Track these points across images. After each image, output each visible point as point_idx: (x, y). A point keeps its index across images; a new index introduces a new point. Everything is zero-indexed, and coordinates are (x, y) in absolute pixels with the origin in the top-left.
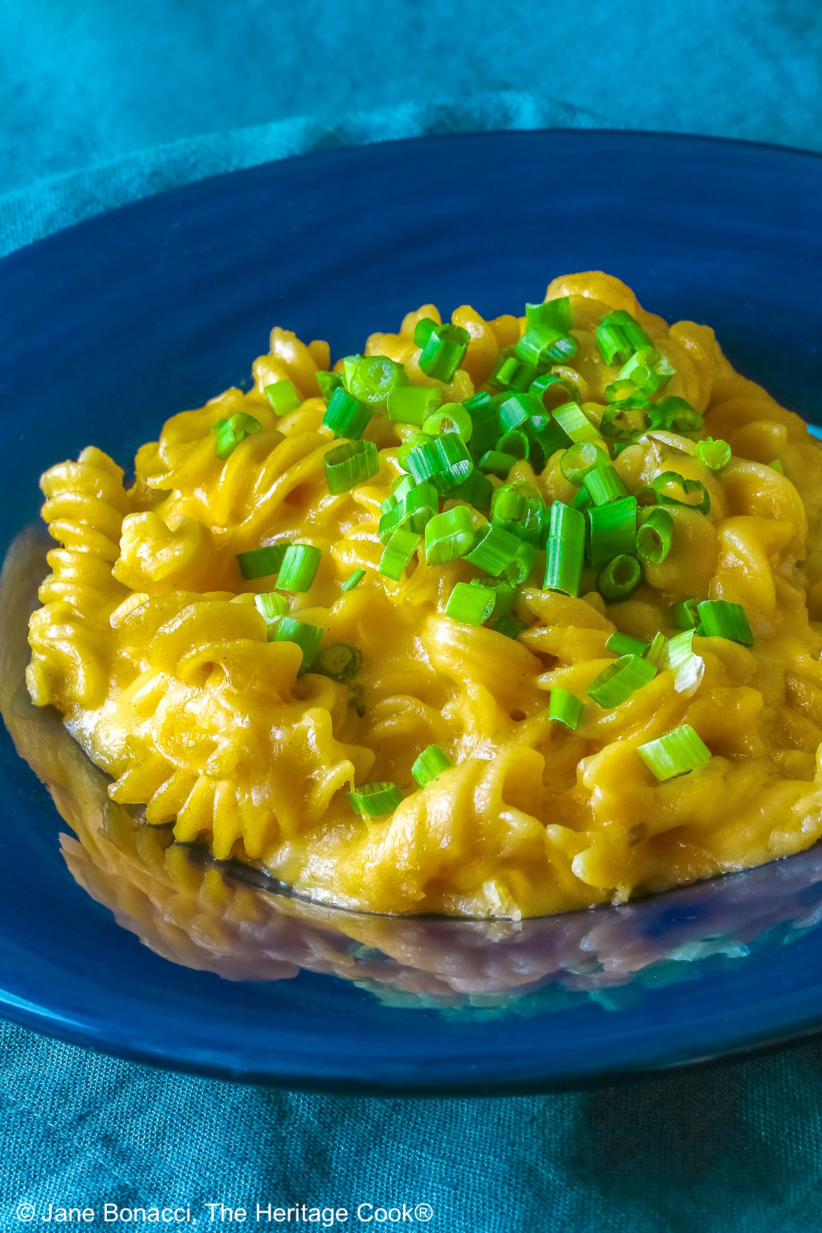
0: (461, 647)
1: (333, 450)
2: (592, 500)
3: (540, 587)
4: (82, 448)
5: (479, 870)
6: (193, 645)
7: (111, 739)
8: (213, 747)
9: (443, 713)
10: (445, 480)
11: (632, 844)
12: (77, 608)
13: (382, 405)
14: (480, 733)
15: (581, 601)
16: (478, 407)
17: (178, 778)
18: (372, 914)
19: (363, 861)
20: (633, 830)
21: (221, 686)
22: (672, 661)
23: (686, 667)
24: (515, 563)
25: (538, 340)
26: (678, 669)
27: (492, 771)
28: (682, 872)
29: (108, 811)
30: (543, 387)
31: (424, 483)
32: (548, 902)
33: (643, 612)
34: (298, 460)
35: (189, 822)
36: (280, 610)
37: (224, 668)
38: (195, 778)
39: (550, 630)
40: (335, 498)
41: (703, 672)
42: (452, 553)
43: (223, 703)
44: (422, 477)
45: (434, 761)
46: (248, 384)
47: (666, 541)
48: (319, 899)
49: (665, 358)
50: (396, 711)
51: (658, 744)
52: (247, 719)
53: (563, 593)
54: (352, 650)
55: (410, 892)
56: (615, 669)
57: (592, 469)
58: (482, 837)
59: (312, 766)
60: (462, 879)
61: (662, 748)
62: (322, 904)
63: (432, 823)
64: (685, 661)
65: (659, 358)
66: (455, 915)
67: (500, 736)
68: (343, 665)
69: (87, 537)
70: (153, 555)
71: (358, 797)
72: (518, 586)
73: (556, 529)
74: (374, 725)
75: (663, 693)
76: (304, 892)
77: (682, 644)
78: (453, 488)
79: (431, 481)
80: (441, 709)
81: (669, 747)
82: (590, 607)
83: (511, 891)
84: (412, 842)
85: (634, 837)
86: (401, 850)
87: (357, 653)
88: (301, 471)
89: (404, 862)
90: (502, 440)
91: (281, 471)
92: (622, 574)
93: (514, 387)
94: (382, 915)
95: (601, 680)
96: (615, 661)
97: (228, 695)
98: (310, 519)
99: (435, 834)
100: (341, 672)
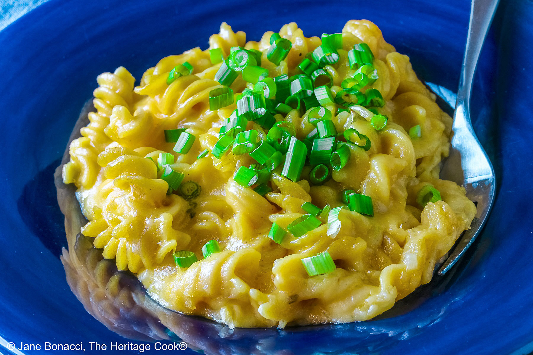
0: (238, 196)
1: (214, 90)
2: (319, 135)
3: (280, 174)
4: (117, 67)
5: (220, 302)
6: (122, 173)
8: (119, 222)
9: (226, 224)
10: (254, 114)
11: (290, 303)
12: (93, 142)
13: (240, 73)
14: (238, 236)
15: (296, 184)
16: (281, 81)
17: (108, 231)
18: (173, 311)
19: (171, 287)
20: (291, 297)
21: (128, 195)
22: (329, 220)
23: (334, 224)
24: (270, 161)
25: (322, 52)
26: (331, 224)
27: (232, 259)
28: (314, 318)
29: (79, 239)
30: (317, 75)
31: (241, 115)
32: (248, 323)
33: (327, 192)
34: (199, 92)
35: (108, 252)
36: (169, 162)
37: (131, 187)
39: (278, 195)
40: (212, 112)
41: (340, 228)
42: (246, 150)
43: (128, 203)
44: (241, 113)
45: (211, 248)
46: (205, 46)
47: (343, 161)
48: (154, 299)
49: (376, 70)
50: (207, 219)
51: (309, 260)
52: (136, 213)
53: (288, 179)
54: (197, 185)
55: (188, 306)
56: (302, 219)
57: (321, 120)
58: (222, 288)
59: (160, 239)
60: (213, 304)
61: (311, 262)
62: (155, 302)
63: (201, 277)
64: (334, 222)
65: (373, 70)
66: (209, 319)
67: (247, 239)
68: (192, 192)
69: (106, 109)
70: (122, 126)
71: (176, 257)
72: (272, 171)
73: (291, 149)
74: (196, 223)
75: (322, 234)
76: (150, 294)
77: (335, 213)
78: (257, 119)
79: (245, 115)
80: (226, 222)
81: (314, 262)
82: (301, 187)
83: (233, 314)
84: (192, 284)
85: (291, 300)
86: (186, 286)
87: (199, 187)
88: (198, 97)
89: (187, 292)
90: (289, 98)
91: (191, 95)
92: (320, 173)
93: (306, 72)
94: (177, 313)
95: (295, 223)
96: (303, 215)
97: (130, 200)
98: (201, 119)
99: (202, 282)
100: (190, 195)
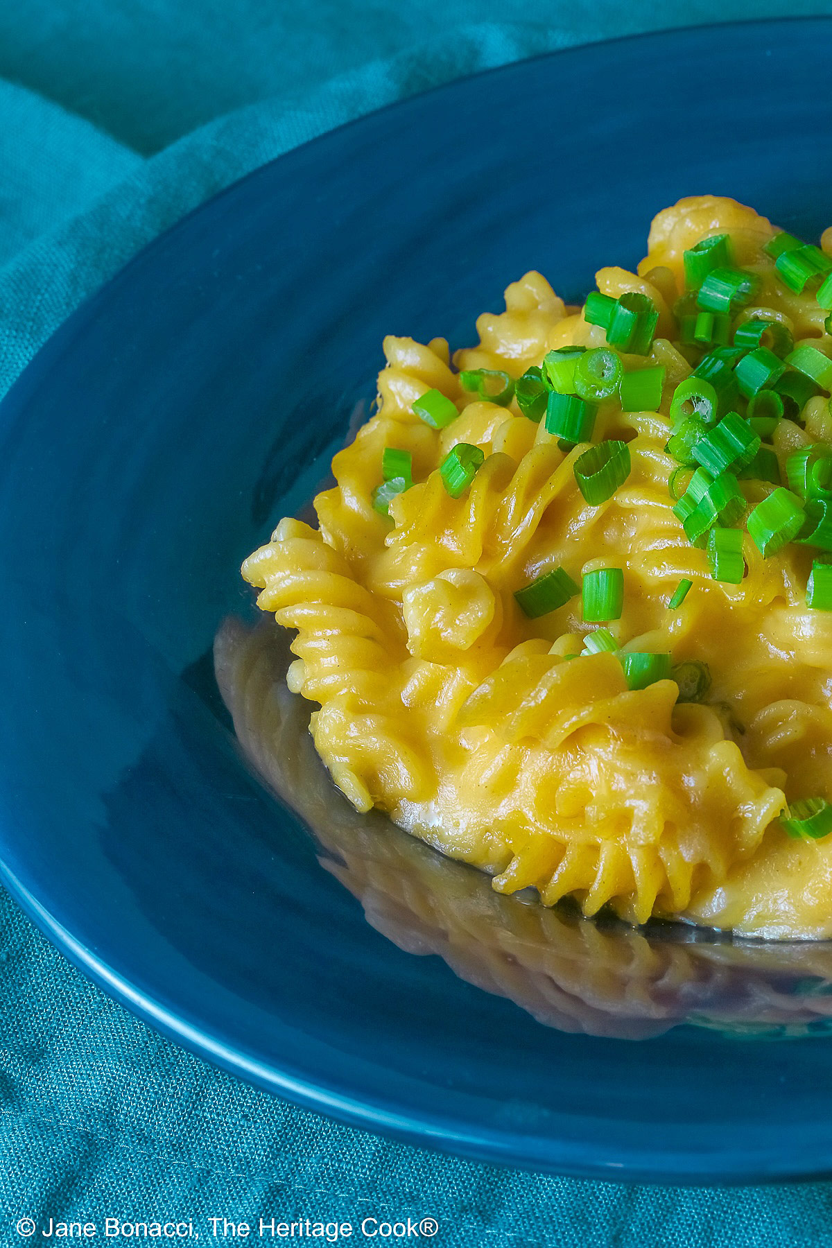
1: (579, 460)
7: (463, 825)
8: (629, 813)
16: (715, 375)
17: (577, 854)
21: (612, 747)
25: (723, 286)
29: (501, 905)
30: (755, 335)
31: (723, 473)
34: (547, 478)
37: (610, 728)
38: (595, 849)
40: (598, 507)
43: (619, 764)
44: (719, 468)
54: (697, 665)
59: (737, 804)
70: (451, 623)
71: (796, 823)
74: (764, 739)
79: (730, 469)
87: (703, 667)
90: (751, 403)
91: (530, 495)
97: (624, 755)
98: (572, 536)
100: (695, 692)
